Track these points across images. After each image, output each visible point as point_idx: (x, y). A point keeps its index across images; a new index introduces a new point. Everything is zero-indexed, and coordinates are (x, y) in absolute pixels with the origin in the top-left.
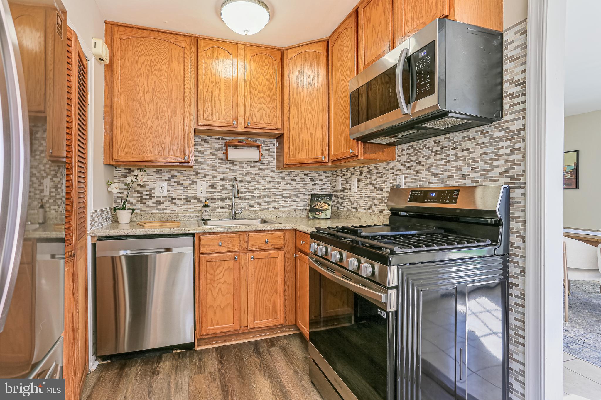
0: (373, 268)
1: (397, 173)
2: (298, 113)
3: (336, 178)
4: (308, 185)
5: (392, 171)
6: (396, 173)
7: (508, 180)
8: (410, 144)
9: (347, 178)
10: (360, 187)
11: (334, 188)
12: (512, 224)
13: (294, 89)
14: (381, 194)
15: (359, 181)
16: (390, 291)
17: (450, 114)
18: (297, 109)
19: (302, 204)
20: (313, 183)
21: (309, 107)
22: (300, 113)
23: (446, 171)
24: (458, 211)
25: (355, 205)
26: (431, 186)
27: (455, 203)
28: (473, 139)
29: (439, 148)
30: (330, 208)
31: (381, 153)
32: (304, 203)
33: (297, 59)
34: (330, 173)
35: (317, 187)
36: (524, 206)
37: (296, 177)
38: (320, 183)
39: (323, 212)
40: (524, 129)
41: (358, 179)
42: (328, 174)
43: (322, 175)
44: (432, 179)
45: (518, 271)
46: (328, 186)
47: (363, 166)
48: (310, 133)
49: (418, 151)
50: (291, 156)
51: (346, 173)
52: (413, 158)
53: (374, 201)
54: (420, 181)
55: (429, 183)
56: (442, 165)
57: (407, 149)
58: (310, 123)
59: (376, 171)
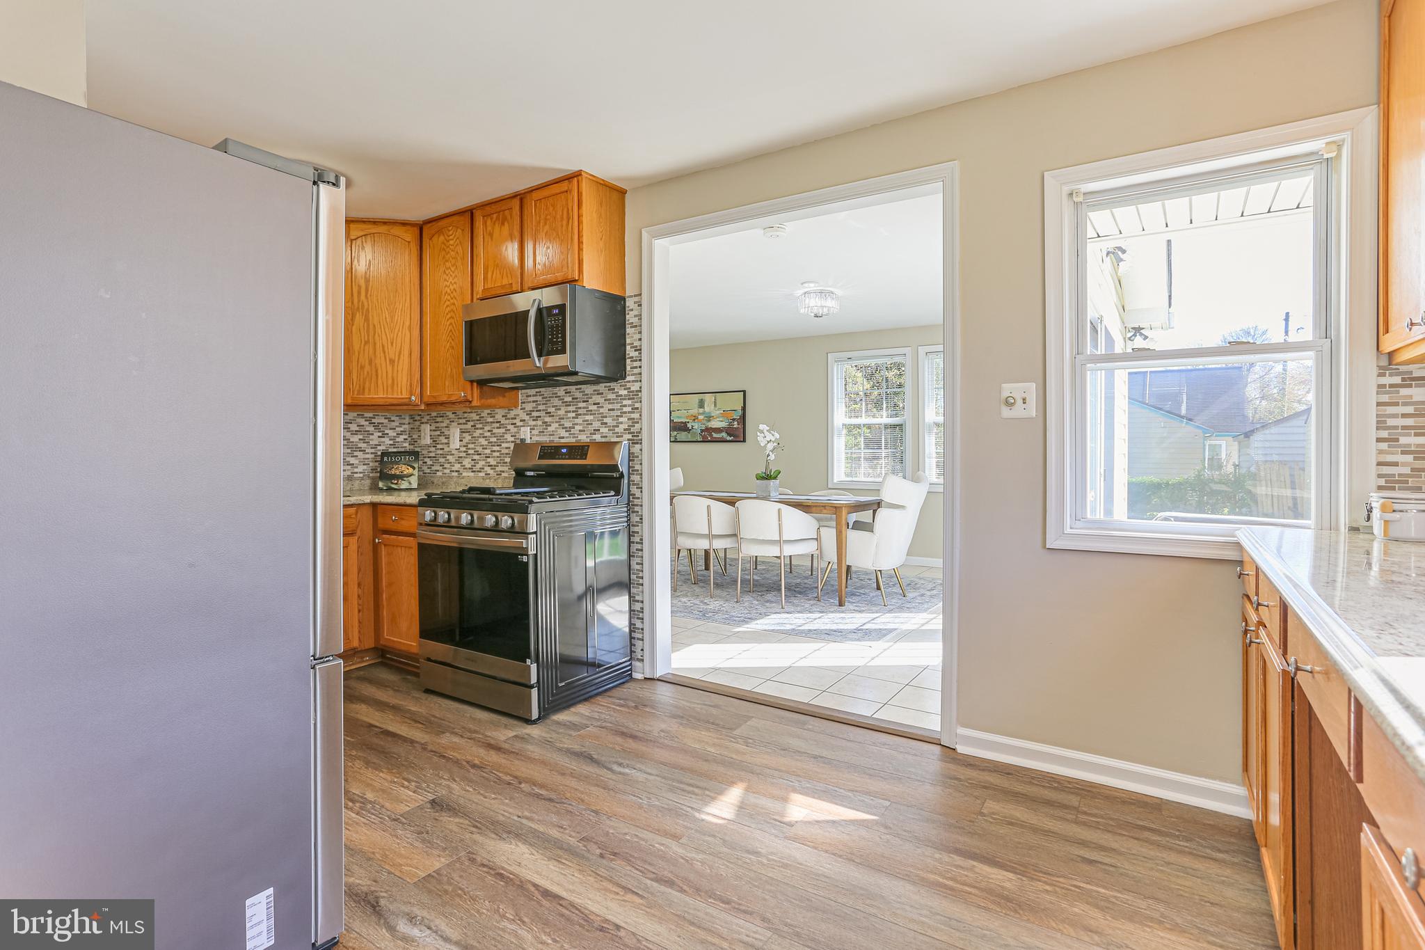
0: (513, 520)
1: (521, 424)
2: (368, 325)
3: (420, 426)
4: (371, 437)
5: (514, 421)
6: (519, 424)
7: (630, 436)
8: (537, 390)
9: (443, 427)
10: (465, 441)
11: (416, 442)
12: (633, 477)
13: (360, 287)
14: (498, 451)
15: (462, 432)
16: (530, 536)
17: (580, 374)
18: (367, 319)
19: (361, 468)
20: (380, 434)
21: (388, 320)
22: (371, 327)
23: (577, 424)
24: (589, 467)
25: (457, 467)
26: (562, 441)
27: (586, 459)
28: (602, 394)
29: (570, 399)
30: (416, 472)
31: (501, 398)
32: (365, 467)
33: (366, 242)
34: (407, 418)
35: (387, 441)
36: (641, 460)
37: (351, 423)
38: (392, 433)
39: (405, 479)
40: (640, 391)
41: (460, 429)
42: (405, 419)
43: (394, 421)
44: (563, 433)
45: (638, 519)
46: (405, 439)
47: (469, 411)
48: (390, 360)
49: (547, 400)
50: (356, 393)
51: (439, 419)
52: (540, 407)
53: (489, 460)
54: (550, 435)
55: (559, 438)
56: (573, 418)
57: (534, 396)
58: (390, 344)
59: (490, 420)
